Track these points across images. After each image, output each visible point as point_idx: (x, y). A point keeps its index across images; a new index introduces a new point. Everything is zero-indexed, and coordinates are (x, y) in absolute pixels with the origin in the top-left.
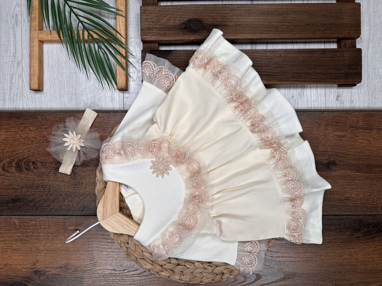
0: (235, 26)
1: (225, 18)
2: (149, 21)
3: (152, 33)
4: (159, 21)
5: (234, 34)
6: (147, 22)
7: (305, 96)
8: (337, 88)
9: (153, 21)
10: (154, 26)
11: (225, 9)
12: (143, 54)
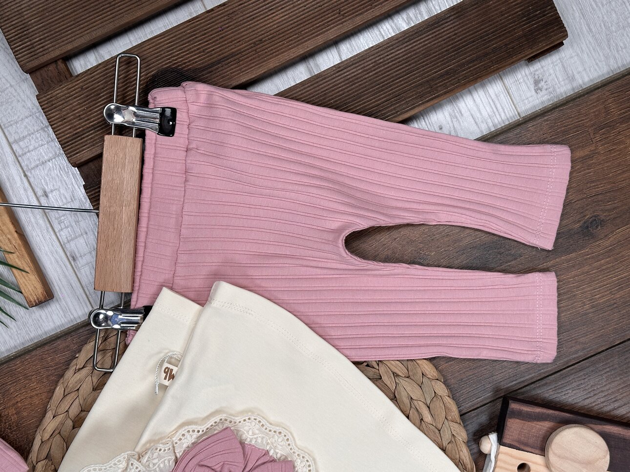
0: (252, 47)
1: (225, 40)
2: (69, 119)
3: (88, 142)
4: (90, 111)
5: (258, 64)
6: (66, 123)
7: (466, 114)
8: (527, 65)
9: (77, 115)
10: (85, 125)
11: (216, 21)
12: (91, 193)
